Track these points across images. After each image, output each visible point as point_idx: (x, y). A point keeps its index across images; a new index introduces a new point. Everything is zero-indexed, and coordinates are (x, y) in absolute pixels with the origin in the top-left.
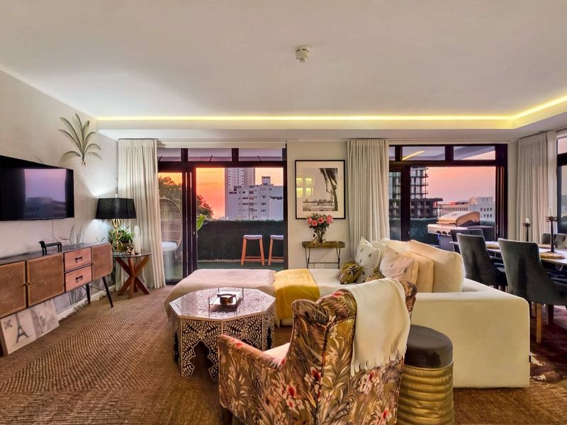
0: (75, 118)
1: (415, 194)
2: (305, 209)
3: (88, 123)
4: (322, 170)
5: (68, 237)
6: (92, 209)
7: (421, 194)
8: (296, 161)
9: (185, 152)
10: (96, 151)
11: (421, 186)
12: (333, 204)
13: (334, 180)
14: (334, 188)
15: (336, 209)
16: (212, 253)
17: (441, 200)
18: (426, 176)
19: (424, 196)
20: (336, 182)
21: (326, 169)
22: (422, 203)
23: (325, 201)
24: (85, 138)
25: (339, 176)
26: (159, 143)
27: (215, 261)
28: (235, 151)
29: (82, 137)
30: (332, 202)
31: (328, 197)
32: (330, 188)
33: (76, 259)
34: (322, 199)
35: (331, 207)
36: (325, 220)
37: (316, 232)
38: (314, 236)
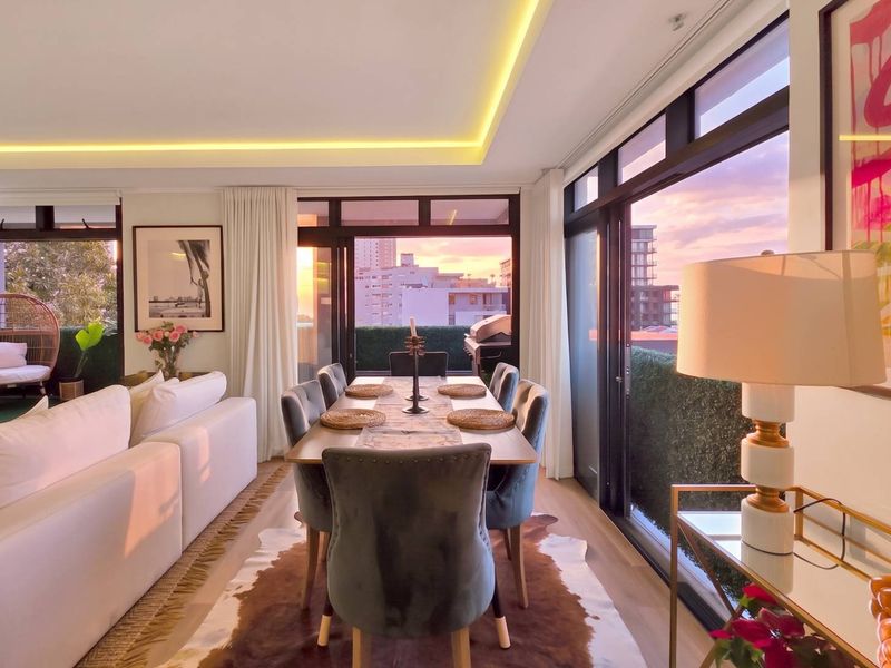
1: (636, 279)
2: (153, 314)
4: (182, 244)
7: (646, 279)
8: (135, 227)
11: (645, 266)
12: (203, 305)
13: (204, 260)
14: (205, 276)
15: (208, 314)
17: (676, 288)
18: (653, 252)
19: (650, 282)
20: (208, 266)
21: (189, 242)
22: (647, 294)
23: (189, 300)
25: (213, 255)
30: (200, 302)
31: (194, 292)
32: (198, 276)
34: (184, 295)
35: (200, 311)
36: (167, 334)
37: (162, 356)
38: (157, 363)
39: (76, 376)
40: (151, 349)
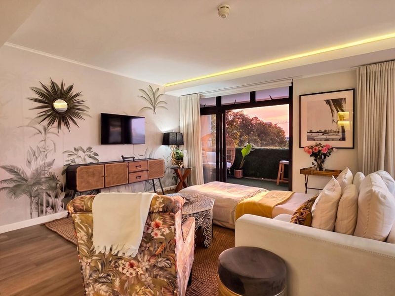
0: (149, 88)
2: (309, 139)
3: (158, 89)
4: (328, 102)
5: (143, 154)
6: (159, 139)
8: (300, 96)
9: (219, 99)
10: (164, 105)
12: (340, 134)
13: (341, 109)
15: (343, 139)
16: (258, 173)
21: (332, 100)
23: (331, 131)
24: (155, 99)
25: (348, 105)
26: (201, 95)
27: (260, 179)
28: (253, 94)
29: (154, 99)
30: (338, 132)
31: (334, 127)
32: (337, 118)
33: (136, 166)
34: (328, 129)
35: (338, 137)
36: (320, 148)
37: (316, 160)
38: (313, 164)
39: (240, 167)
40: (311, 156)
